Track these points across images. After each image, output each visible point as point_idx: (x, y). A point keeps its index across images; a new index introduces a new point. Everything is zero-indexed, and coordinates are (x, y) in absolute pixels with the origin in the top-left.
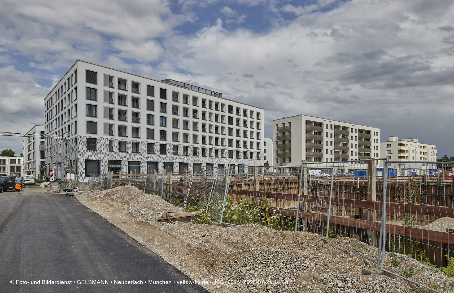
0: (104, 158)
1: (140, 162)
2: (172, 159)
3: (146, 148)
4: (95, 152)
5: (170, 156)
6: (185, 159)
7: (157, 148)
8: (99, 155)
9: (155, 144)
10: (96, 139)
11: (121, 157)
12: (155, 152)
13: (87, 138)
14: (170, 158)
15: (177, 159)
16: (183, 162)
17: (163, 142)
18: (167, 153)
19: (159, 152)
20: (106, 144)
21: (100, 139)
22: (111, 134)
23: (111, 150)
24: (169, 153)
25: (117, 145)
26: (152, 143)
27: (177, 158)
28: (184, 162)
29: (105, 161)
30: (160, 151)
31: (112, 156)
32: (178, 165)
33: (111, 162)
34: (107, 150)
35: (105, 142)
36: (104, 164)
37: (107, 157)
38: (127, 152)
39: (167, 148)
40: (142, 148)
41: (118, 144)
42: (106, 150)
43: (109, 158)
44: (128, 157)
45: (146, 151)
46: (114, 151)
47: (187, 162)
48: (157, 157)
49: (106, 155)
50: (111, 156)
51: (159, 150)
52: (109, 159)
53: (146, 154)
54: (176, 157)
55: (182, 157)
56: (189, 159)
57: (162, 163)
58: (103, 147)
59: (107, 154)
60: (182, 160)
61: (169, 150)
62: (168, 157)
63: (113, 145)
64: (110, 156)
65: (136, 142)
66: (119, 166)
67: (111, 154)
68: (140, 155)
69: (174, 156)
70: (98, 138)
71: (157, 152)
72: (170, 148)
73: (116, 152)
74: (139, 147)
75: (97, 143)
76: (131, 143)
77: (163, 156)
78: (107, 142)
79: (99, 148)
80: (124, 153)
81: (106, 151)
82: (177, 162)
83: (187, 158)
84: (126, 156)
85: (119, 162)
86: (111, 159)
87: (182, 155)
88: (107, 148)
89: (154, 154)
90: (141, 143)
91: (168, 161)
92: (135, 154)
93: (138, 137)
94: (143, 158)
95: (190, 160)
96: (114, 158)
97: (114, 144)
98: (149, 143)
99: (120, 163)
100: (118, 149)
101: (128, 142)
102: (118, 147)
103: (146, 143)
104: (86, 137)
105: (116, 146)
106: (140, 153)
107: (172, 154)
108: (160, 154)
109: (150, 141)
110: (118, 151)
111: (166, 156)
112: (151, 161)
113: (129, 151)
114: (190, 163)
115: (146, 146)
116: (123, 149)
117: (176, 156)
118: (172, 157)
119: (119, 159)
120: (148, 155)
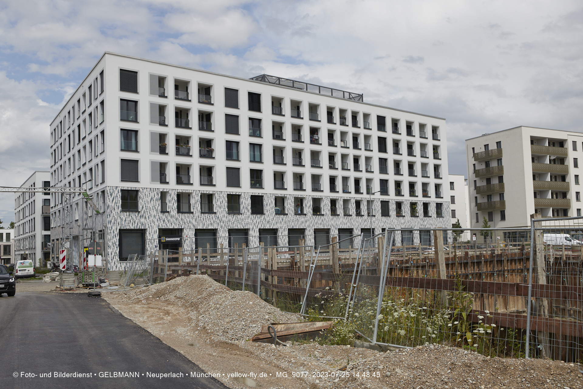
0: (152, 224)
1: (216, 230)
2: (274, 222)
3: (226, 204)
4: (137, 214)
5: (271, 217)
6: (297, 222)
7: (246, 203)
8: (143, 220)
9: (243, 195)
10: (137, 191)
11: (181, 222)
12: (243, 211)
13: (122, 190)
14: (270, 221)
15: (283, 223)
16: (295, 227)
17: (257, 192)
18: (265, 212)
19: (250, 211)
20: (155, 199)
21: (145, 190)
22: (163, 180)
23: (164, 211)
24: (268, 212)
25: (173, 200)
26: (238, 194)
27: (283, 220)
28: (297, 228)
29: (153, 232)
30: (252, 208)
31: (166, 221)
32: (286, 232)
33: (163, 232)
34: (157, 210)
35: (153, 196)
36: (151, 236)
37: (156, 223)
38: (193, 213)
39: (265, 203)
40: (219, 203)
41: (176, 198)
42: (154, 210)
43: (160, 225)
44: (194, 221)
45: (227, 210)
46: (168, 212)
47: (302, 227)
48: (247, 220)
49: (155, 220)
50: (164, 221)
51: (249, 207)
52: (161, 227)
53: (226, 215)
54: (281, 219)
55: (292, 219)
56: (306, 222)
57: (256, 231)
58: (150, 205)
59: (157, 217)
60: (293, 224)
61: (269, 206)
62: (268, 219)
63: (167, 201)
64: (162, 221)
65: (208, 192)
66: (179, 239)
67: (164, 217)
68: (215, 217)
69: (277, 216)
70: (141, 190)
71: (246, 211)
72: (270, 201)
73: (172, 213)
74: (214, 203)
75: (139, 198)
76: (200, 195)
77: (257, 218)
78: (156, 196)
79: (143, 207)
80: (186, 215)
81: (155, 212)
82: (284, 228)
83: (303, 219)
84: (191, 220)
85: (178, 232)
86: (164, 227)
87: (293, 214)
88: (156, 207)
89: (240, 215)
90: (216, 195)
91: (267, 227)
92: (206, 215)
93: (210, 183)
94: (222, 223)
95: (308, 223)
96: (168, 225)
97: (168, 198)
98: (231, 193)
99: (180, 234)
100: (176, 207)
101: (194, 194)
102: (176, 205)
103: (227, 193)
104: (120, 189)
105: (172, 202)
106: (215, 213)
107: (274, 213)
108: (253, 213)
109: (234, 191)
110: (176, 211)
111: (263, 217)
112: (236, 228)
113: (195, 210)
114: (308, 229)
115: (226, 199)
116: (184, 208)
117: (282, 216)
118: (275, 218)
119: (177, 226)
120: (230, 217)
